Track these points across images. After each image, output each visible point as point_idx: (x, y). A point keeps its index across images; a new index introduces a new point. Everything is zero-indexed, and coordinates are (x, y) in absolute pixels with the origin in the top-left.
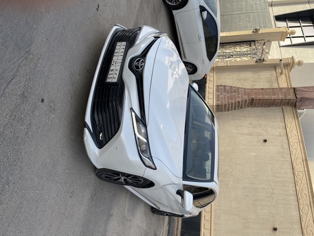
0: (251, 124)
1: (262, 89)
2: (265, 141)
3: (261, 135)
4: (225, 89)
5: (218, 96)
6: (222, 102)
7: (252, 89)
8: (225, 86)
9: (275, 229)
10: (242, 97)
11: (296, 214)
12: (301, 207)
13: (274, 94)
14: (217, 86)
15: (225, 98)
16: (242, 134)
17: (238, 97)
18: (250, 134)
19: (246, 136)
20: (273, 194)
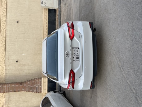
0: (23, 71)
1: (15, 91)
2: (17, 62)
3: (19, 65)
4: (37, 90)
5: (41, 85)
6: (39, 81)
7: (21, 91)
8: (37, 92)
9: (17, 22)
10: (27, 85)
11: (8, 28)
12: (5, 31)
13: (9, 87)
14: (41, 92)
15: (37, 84)
16: (29, 65)
17: (29, 84)
18: (24, 65)
19: (26, 64)
20: (17, 36)
